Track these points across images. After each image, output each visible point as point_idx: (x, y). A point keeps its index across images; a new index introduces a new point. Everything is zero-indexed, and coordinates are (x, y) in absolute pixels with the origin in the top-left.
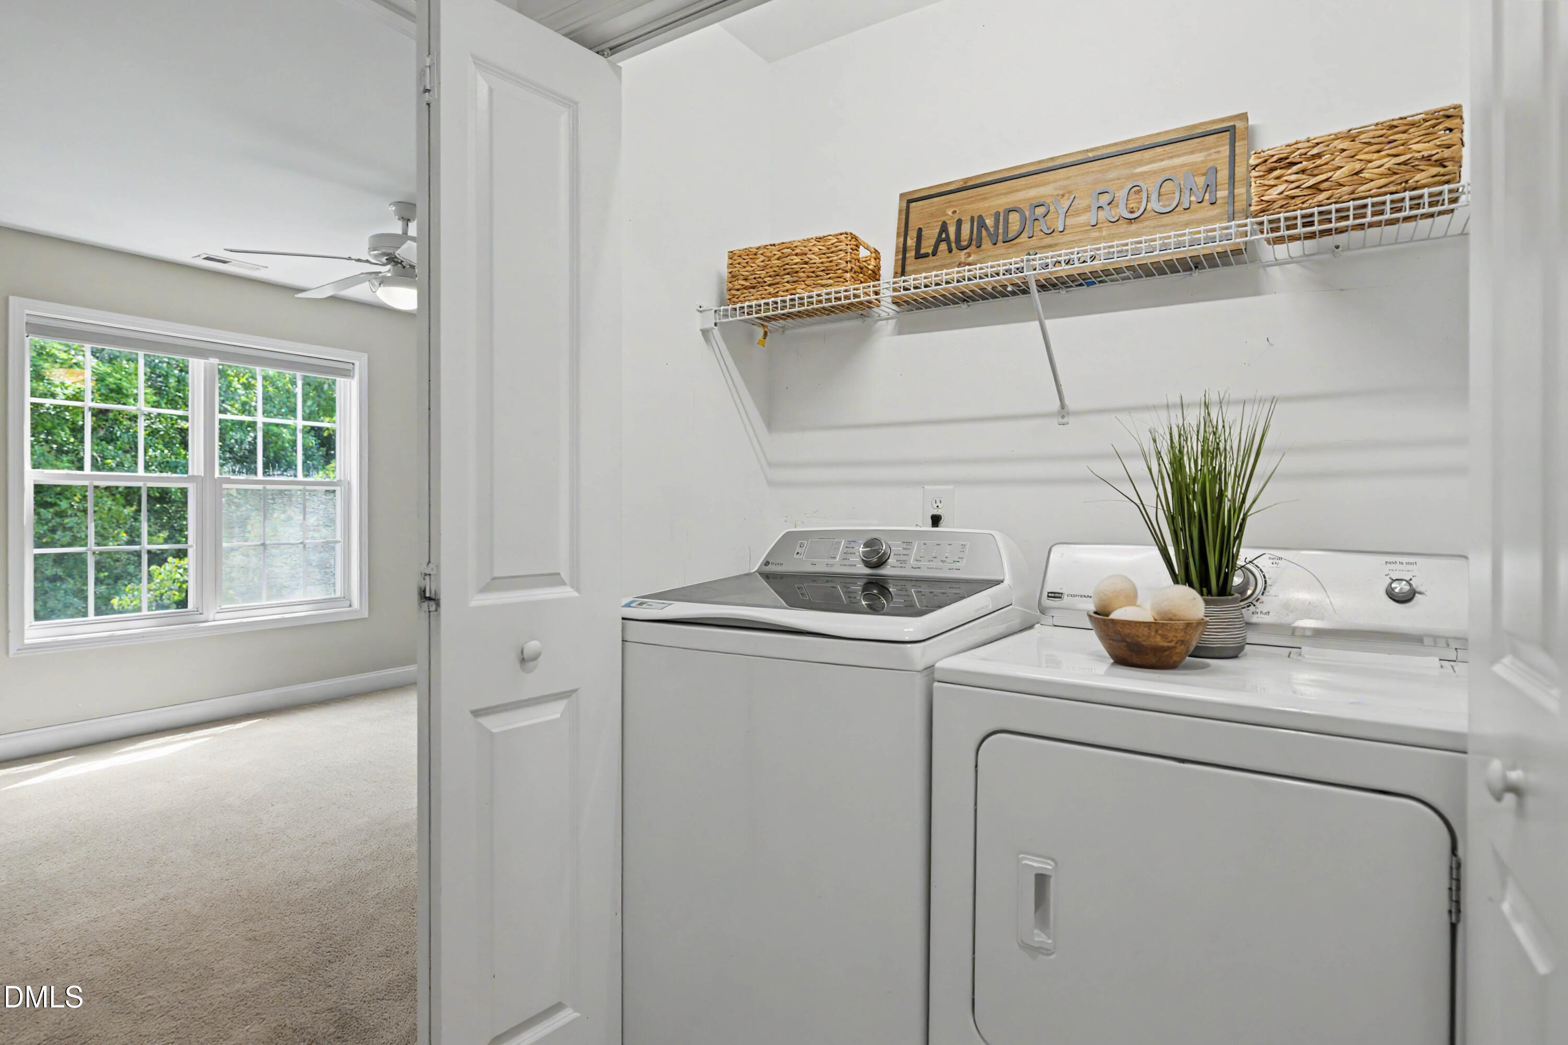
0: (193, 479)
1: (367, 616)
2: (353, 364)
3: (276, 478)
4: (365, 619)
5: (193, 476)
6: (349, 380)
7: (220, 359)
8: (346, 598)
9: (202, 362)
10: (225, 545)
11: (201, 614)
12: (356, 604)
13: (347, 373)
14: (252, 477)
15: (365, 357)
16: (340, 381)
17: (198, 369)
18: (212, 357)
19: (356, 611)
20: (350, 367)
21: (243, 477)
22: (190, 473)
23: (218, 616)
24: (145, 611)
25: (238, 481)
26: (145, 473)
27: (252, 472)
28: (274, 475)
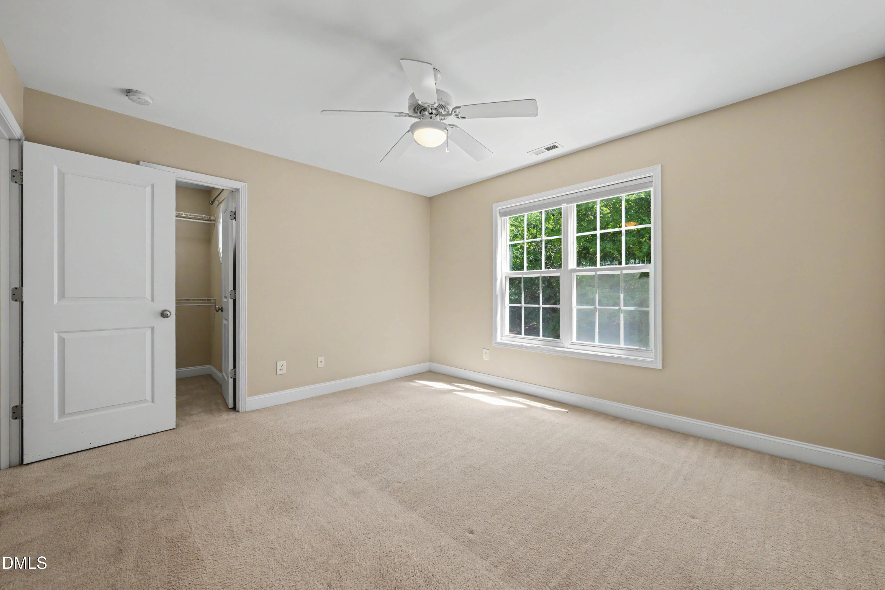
2: (651, 176)
3: (607, 267)
4: (660, 370)
5: (563, 270)
11: (562, 343)
12: (654, 357)
13: (650, 185)
14: (594, 267)
20: (650, 179)
21: (590, 268)
22: (562, 268)
23: (570, 346)
24: (541, 337)
25: (588, 271)
26: (545, 269)
27: (594, 263)
28: (606, 265)
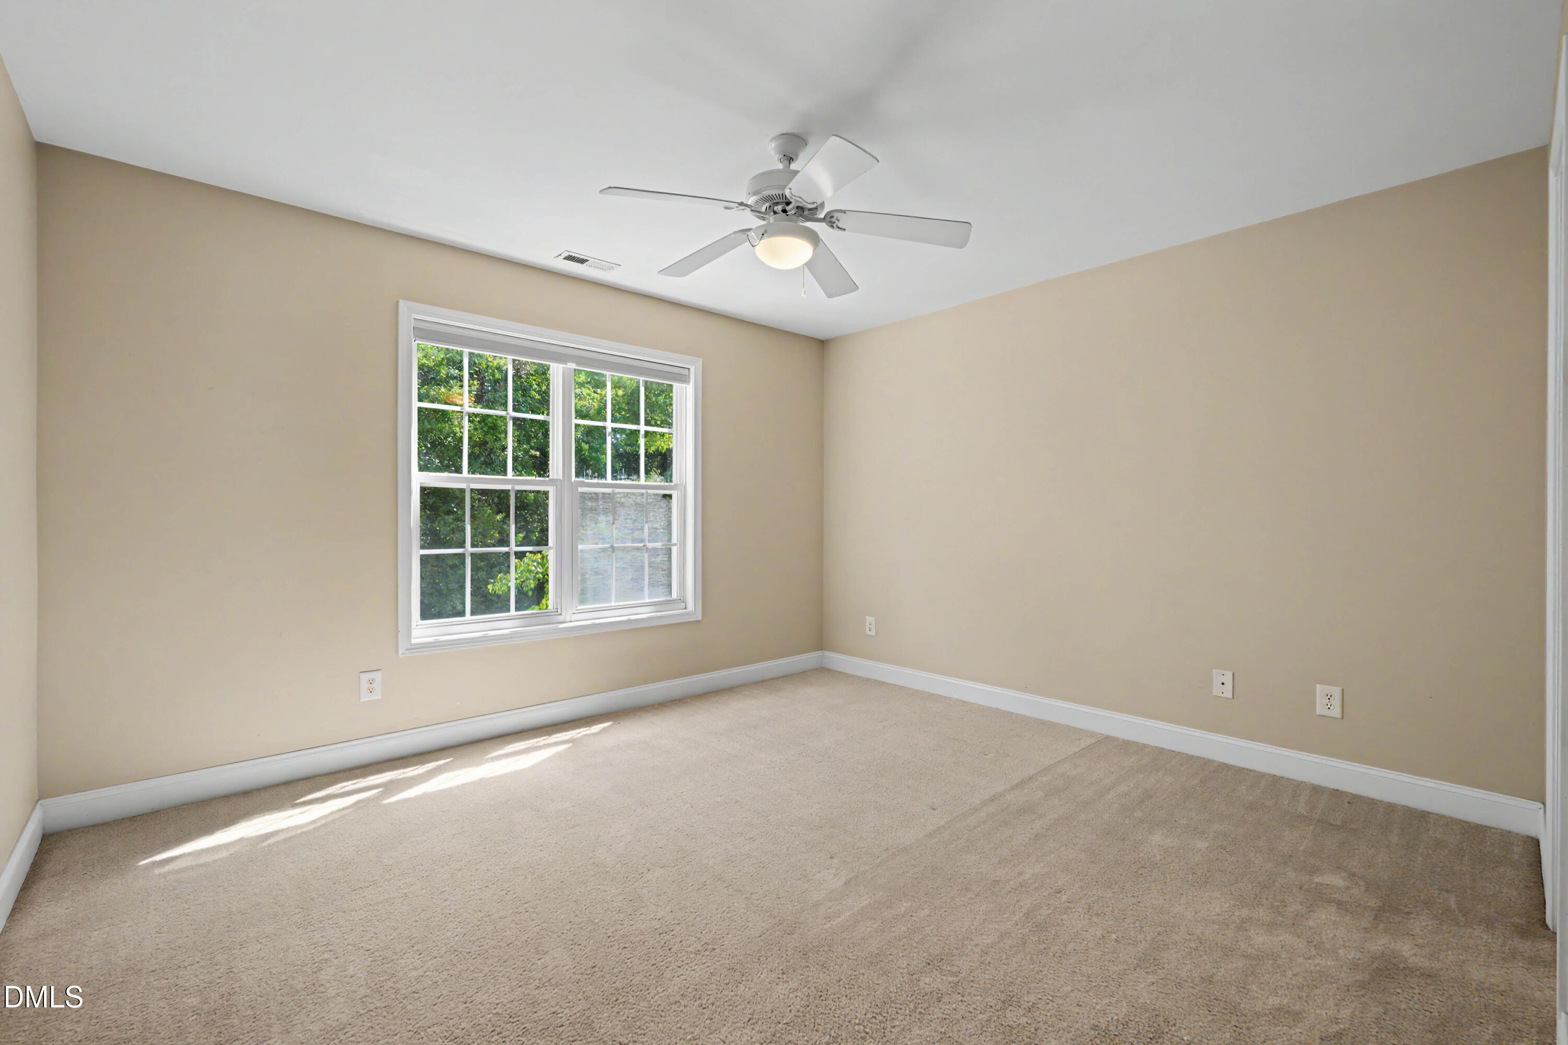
0: (553, 482)
1: (700, 619)
2: (689, 369)
3: (623, 482)
4: (699, 621)
5: (553, 480)
6: (685, 385)
7: (578, 364)
8: (682, 600)
9: (561, 366)
10: (580, 547)
11: (561, 614)
12: (691, 607)
13: (683, 379)
14: (603, 481)
15: (700, 362)
16: (677, 386)
17: (557, 371)
18: (570, 362)
19: (689, 614)
20: (686, 372)
21: (595, 481)
22: (551, 477)
23: (574, 617)
24: (513, 612)
25: (590, 485)
26: (513, 476)
27: (602, 475)
28: (621, 479)
